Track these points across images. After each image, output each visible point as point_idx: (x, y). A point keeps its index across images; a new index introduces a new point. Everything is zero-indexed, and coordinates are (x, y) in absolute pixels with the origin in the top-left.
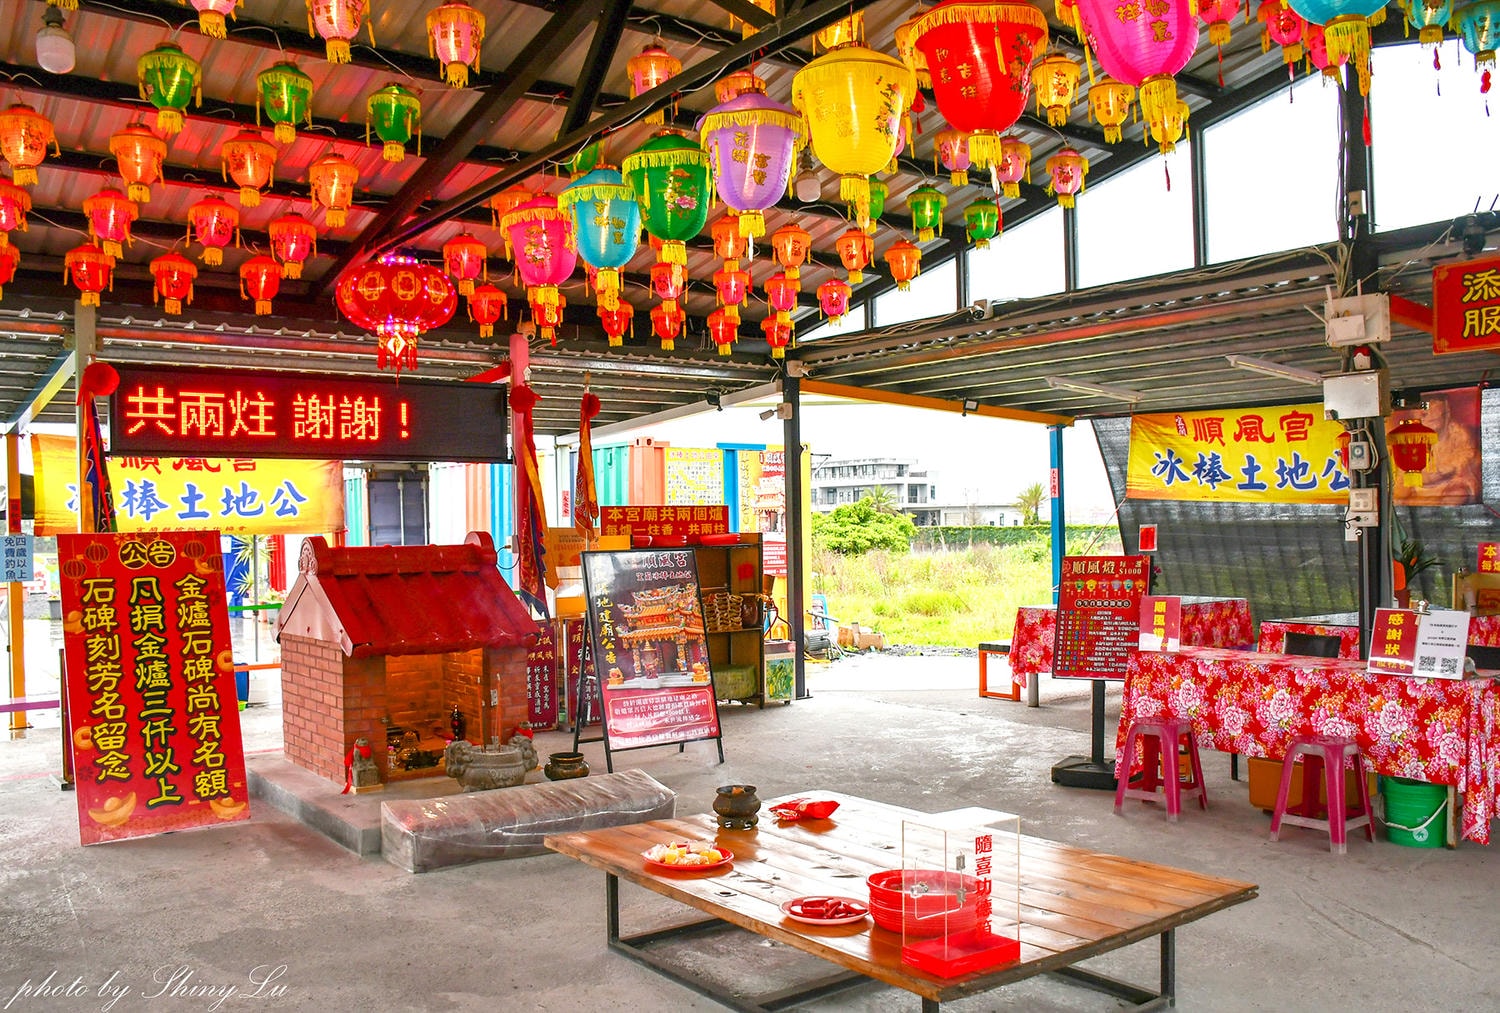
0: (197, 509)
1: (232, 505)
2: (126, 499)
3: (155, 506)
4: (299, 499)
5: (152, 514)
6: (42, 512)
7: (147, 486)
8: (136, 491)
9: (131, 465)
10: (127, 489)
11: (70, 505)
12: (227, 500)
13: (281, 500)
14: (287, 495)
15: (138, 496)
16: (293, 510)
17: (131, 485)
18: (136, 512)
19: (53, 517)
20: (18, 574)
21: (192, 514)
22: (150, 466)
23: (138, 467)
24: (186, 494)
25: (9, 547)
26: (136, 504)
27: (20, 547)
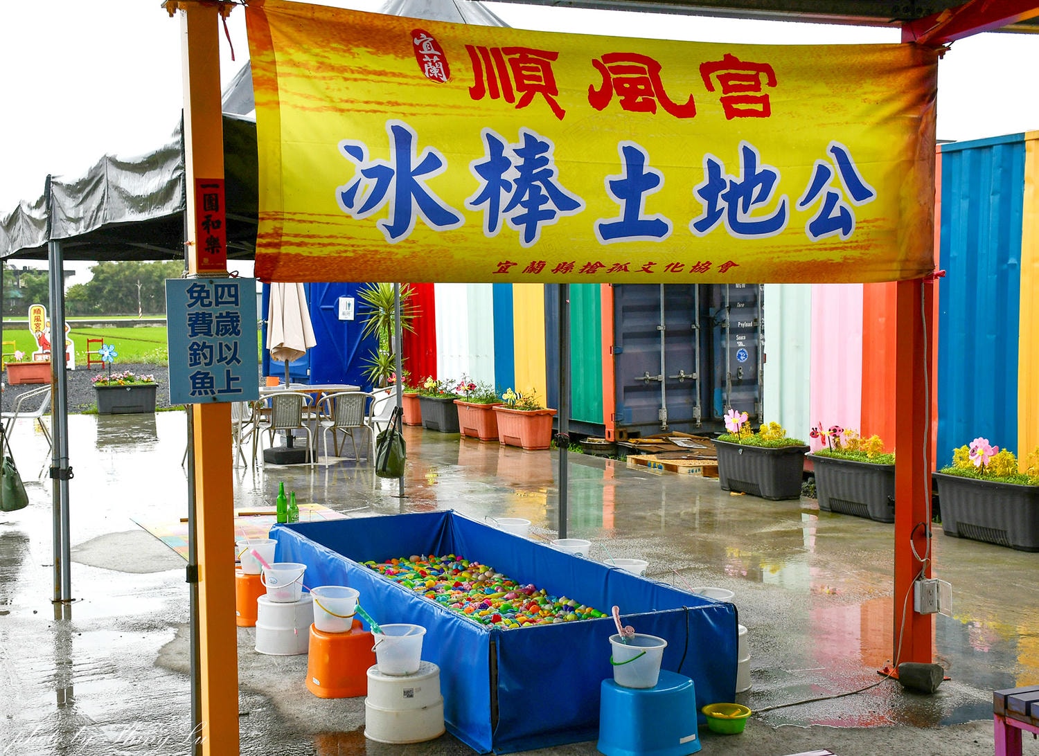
0: (645, 214)
1: (721, 204)
2: (483, 183)
3: (550, 205)
4: (860, 192)
5: (541, 224)
6: (276, 216)
7: (533, 149)
8: (506, 164)
9: (495, 95)
10: (486, 158)
11: (348, 198)
12: (709, 193)
13: (821, 198)
14: (836, 183)
15: (511, 175)
16: (844, 222)
17: (496, 146)
18: (504, 219)
19: (304, 229)
20: (221, 383)
21: (632, 226)
22: (538, 96)
23: (510, 98)
24: (622, 175)
25: (199, 308)
26: (505, 197)
27: (223, 309)
